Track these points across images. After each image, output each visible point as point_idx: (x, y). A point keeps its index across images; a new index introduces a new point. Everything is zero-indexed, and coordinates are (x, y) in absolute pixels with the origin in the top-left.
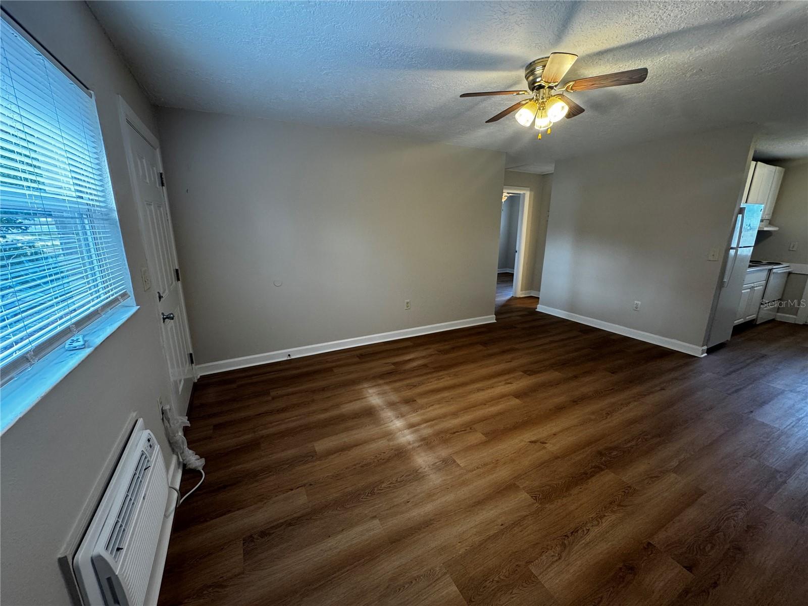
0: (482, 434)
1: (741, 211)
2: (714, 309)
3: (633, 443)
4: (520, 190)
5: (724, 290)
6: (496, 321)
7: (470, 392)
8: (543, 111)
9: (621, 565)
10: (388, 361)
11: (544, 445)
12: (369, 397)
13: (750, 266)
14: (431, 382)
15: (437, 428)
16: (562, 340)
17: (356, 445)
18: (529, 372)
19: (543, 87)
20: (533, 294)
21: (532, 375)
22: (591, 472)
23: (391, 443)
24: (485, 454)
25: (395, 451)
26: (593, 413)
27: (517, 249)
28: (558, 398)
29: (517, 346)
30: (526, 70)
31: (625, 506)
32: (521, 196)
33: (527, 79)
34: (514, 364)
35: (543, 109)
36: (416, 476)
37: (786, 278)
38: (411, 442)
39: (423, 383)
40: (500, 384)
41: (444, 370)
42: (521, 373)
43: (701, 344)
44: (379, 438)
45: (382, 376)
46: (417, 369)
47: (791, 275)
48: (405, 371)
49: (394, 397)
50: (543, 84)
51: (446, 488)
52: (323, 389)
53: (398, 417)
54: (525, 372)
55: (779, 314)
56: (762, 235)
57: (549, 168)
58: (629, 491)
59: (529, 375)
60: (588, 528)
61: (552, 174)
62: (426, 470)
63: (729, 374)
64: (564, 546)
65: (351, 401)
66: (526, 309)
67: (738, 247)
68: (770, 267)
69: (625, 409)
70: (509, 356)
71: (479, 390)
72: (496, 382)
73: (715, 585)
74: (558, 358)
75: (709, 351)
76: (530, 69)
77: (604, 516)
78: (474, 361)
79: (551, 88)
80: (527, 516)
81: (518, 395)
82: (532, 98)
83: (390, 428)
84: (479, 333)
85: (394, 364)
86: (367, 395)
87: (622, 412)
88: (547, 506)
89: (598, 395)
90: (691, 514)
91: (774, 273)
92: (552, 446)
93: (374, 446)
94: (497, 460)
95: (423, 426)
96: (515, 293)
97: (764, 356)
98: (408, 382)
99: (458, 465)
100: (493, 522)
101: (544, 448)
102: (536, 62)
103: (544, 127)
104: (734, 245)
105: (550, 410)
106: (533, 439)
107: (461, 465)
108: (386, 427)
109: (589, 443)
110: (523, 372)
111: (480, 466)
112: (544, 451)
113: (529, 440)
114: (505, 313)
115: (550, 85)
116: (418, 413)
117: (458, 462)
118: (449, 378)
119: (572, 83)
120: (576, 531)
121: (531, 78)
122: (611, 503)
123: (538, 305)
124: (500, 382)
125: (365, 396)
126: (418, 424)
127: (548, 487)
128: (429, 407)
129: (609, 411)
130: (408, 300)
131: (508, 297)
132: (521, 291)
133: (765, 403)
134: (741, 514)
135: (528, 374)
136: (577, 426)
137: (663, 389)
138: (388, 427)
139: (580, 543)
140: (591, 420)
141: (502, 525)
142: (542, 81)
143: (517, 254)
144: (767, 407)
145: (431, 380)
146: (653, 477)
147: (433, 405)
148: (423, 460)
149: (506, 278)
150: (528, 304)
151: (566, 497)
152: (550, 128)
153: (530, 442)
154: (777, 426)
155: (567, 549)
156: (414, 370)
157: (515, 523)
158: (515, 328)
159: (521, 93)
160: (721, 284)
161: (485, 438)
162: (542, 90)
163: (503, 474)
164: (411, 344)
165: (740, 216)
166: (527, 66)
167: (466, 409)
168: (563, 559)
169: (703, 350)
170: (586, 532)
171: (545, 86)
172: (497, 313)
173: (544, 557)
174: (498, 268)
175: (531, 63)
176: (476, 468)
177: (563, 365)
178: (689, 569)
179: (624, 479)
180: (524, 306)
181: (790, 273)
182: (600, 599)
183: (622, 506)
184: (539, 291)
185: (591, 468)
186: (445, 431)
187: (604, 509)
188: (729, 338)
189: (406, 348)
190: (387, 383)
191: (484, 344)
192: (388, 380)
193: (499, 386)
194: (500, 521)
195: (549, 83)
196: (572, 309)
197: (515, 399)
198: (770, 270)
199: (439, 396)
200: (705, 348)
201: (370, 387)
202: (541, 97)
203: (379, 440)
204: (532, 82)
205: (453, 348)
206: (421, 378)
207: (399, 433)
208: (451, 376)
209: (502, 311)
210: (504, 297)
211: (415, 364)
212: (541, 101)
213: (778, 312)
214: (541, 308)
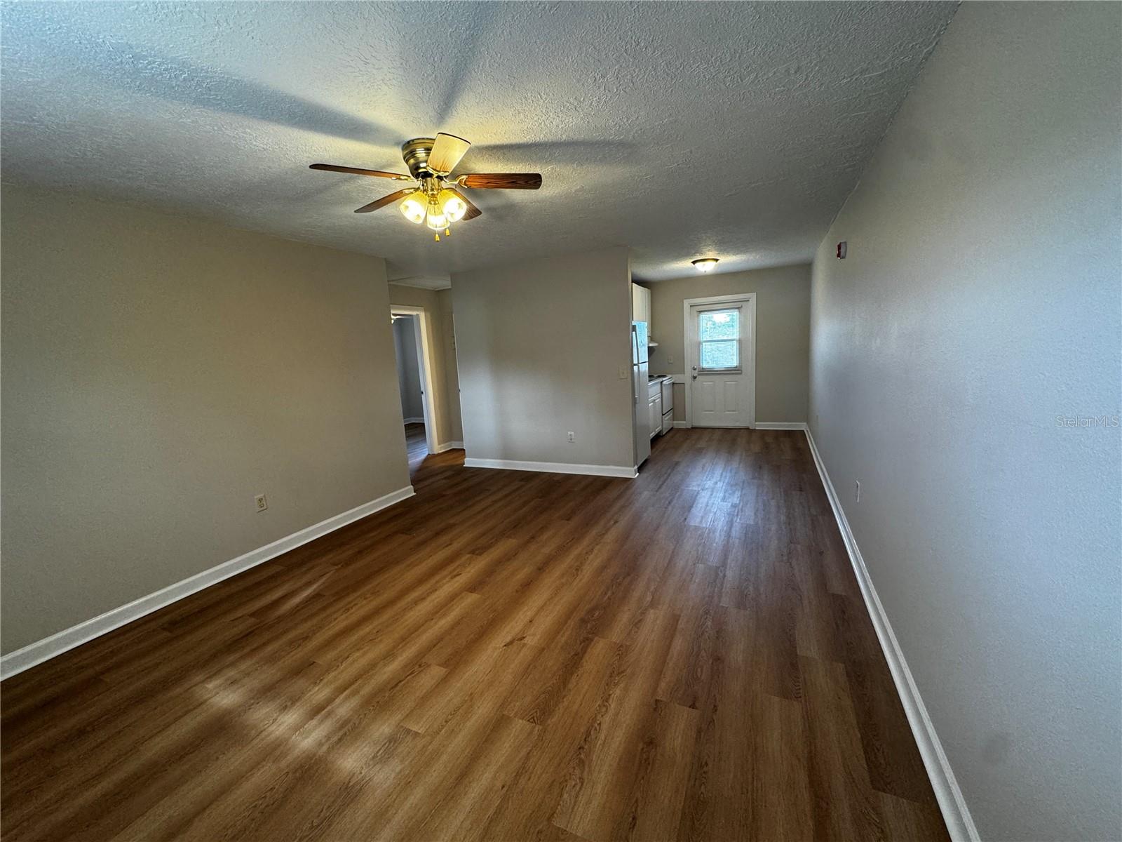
0: (439, 665)
1: (634, 328)
2: (634, 426)
3: (609, 593)
4: (410, 310)
5: (637, 405)
6: (414, 494)
7: (406, 609)
8: (436, 206)
9: (641, 746)
10: (239, 613)
11: (523, 642)
12: (210, 698)
13: (649, 381)
14: (335, 619)
15: (366, 690)
16: (506, 496)
17: (202, 809)
18: (477, 551)
19: (431, 175)
20: (455, 445)
21: (482, 553)
22: (582, 649)
23: (283, 764)
24: (452, 694)
25: (295, 772)
26: (563, 575)
27: (422, 389)
28: (521, 570)
29: (452, 521)
30: (403, 150)
31: (625, 670)
32: (415, 319)
33: (407, 161)
34: (456, 546)
35: (435, 204)
36: (351, 792)
37: (671, 390)
38: (323, 741)
39: (320, 627)
40: (445, 581)
41: (354, 591)
42: (468, 556)
43: (633, 464)
44: (252, 769)
45: (233, 645)
46: (302, 608)
47: (675, 386)
48: (280, 619)
49: (269, 674)
50: (431, 172)
51: (406, 784)
52: (81, 733)
53: (286, 707)
54: (473, 552)
55: (675, 422)
56: (651, 350)
57: (444, 283)
58: (621, 651)
59: (480, 554)
60: (598, 722)
61: (450, 289)
62: (363, 774)
63: (660, 488)
64: (582, 762)
65: (167, 726)
66: (451, 467)
67: (639, 363)
68: (661, 380)
69: (591, 557)
70: (445, 538)
71: (416, 602)
72: (437, 582)
73: (715, 709)
74: (508, 520)
75: (640, 469)
76: (409, 148)
77: (610, 695)
78: (397, 562)
79: (440, 178)
80: (530, 751)
81: (473, 588)
82: (417, 187)
83: (273, 735)
84: (396, 517)
85: (253, 615)
86: (205, 697)
87: (589, 561)
88: (549, 722)
89: (563, 550)
90: (679, 644)
91: (665, 385)
92: (532, 637)
93: (247, 789)
94: (471, 694)
95: (338, 701)
96: (431, 448)
97: (677, 464)
98: (290, 636)
99: (417, 734)
100: (491, 790)
101: (525, 645)
102: (415, 142)
103: (440, 227)
104: (635, 362)
105: (517, 591)
106: (508, 639)
107: (420, 732)
108: (263, 740)
109: (569, 615)
110: (469, 553)
111: (450, 717)
112: (525, 650)
113: (503, 644)
114: (425, 479)
115: (440, 174)
116: (325, 680)
117: (415, 728)
118: (364, 602)
119: (464, 177)
120: (588, 733)
121: (412, 161)
122: (611, 677)
123: (466, 459)
124: (444, 578)
125: (202, 700)
126: (330, 701)
127: (543, 696)
128: (342, 663)
129: (577, 566)
130: (261, 496)
131: (423, 456)
132: (439, 444)
133: (691, 507)
134: (709, 623)
135: (477, 555)
136: (552, 598)
137: (616, 522)
138: (269, 735)
139: (598, 746)
140: (563, 585)
141: (503, 787)
142: (428, 168)
143: (423, 396)
144: (693, 510)
145: (335, 616)
146: (637, 623)
147: (348, 657)
148: (351, 762)
149: (415, 430)
150: (451, 461)
151: (565, 696)
152: (448, 228)
153: (505, 646)
154: (704, 525)
155: (587, 763)
156: (298, 610)
157: (518, 773)
158: (444, 496)
159: (402, 177)
160: (634, 402)
161: (445, 670)
162: (429, 179)
163: (484, 709)
164: (282, 568)
165: (634, 333)
166: (404, 145)
167: (404, 640)
168: (586, 781)
169: (635, 470)
170: (598, 728)
171: (432, 174)
172: (415, 482)
173: (565, 796)
174: (404, 418)
175: (409, 142)
176: (444, 724)
177: (515, 527)
178: (693, 706)
179: (614, 639)
180: (449, 463)
181: (673, 384)
182: (636, 804)
183: (623, 672)
184: (462, 440)
185: (581, 644)
186: (379, 691)
187: (606, 687)
188: (650, 453)
189: (273, 577)
190: (243, 658)
191: (407, 530)
192: (247, 650)
193: (444, 584)
194: (499, 784)
195: (439, 171)
196: (506, 454)
197: (470, 594)
198: (662, 382)
199: (354, 638)
200: (636, 467)
201: (207, 678)
202: (429, 188)
203: (256, 770)
204: (415, 167)
205: (360, 552)
206: (315, 621)
207: (294, 737)
208: (368, 596)
209: (420, 476)
210: (418, 456)
211: (297, 600)
212: (430, 193)
213: (674, 420)
214: (469, 462)
